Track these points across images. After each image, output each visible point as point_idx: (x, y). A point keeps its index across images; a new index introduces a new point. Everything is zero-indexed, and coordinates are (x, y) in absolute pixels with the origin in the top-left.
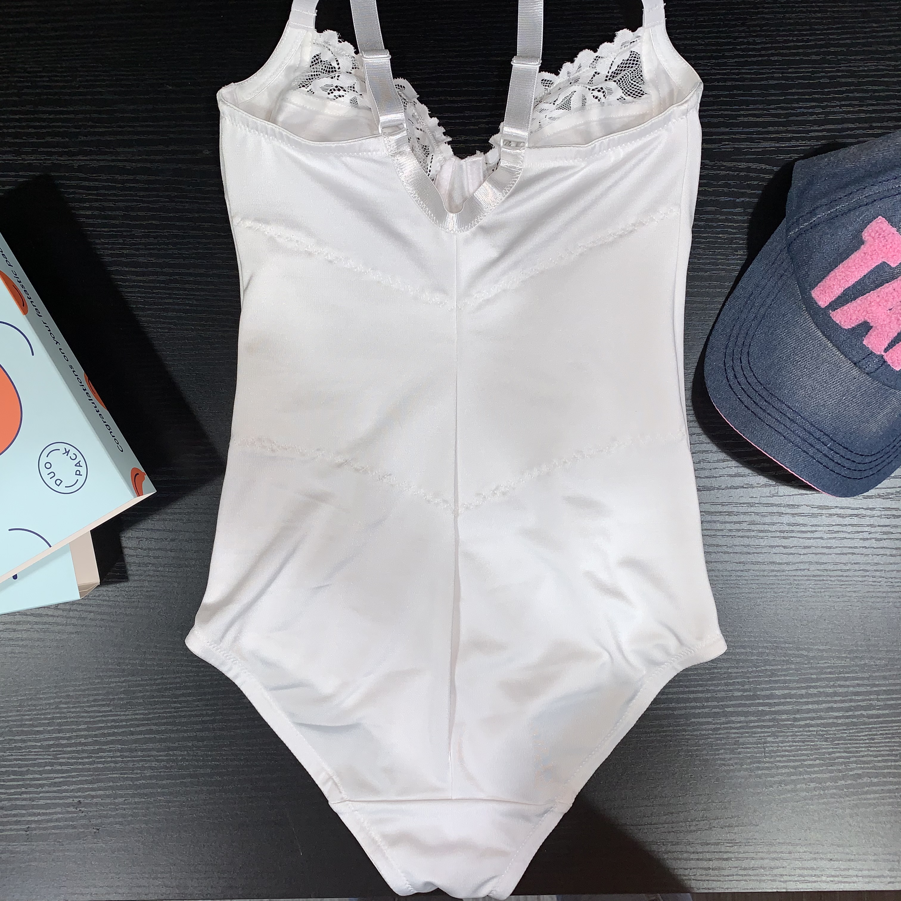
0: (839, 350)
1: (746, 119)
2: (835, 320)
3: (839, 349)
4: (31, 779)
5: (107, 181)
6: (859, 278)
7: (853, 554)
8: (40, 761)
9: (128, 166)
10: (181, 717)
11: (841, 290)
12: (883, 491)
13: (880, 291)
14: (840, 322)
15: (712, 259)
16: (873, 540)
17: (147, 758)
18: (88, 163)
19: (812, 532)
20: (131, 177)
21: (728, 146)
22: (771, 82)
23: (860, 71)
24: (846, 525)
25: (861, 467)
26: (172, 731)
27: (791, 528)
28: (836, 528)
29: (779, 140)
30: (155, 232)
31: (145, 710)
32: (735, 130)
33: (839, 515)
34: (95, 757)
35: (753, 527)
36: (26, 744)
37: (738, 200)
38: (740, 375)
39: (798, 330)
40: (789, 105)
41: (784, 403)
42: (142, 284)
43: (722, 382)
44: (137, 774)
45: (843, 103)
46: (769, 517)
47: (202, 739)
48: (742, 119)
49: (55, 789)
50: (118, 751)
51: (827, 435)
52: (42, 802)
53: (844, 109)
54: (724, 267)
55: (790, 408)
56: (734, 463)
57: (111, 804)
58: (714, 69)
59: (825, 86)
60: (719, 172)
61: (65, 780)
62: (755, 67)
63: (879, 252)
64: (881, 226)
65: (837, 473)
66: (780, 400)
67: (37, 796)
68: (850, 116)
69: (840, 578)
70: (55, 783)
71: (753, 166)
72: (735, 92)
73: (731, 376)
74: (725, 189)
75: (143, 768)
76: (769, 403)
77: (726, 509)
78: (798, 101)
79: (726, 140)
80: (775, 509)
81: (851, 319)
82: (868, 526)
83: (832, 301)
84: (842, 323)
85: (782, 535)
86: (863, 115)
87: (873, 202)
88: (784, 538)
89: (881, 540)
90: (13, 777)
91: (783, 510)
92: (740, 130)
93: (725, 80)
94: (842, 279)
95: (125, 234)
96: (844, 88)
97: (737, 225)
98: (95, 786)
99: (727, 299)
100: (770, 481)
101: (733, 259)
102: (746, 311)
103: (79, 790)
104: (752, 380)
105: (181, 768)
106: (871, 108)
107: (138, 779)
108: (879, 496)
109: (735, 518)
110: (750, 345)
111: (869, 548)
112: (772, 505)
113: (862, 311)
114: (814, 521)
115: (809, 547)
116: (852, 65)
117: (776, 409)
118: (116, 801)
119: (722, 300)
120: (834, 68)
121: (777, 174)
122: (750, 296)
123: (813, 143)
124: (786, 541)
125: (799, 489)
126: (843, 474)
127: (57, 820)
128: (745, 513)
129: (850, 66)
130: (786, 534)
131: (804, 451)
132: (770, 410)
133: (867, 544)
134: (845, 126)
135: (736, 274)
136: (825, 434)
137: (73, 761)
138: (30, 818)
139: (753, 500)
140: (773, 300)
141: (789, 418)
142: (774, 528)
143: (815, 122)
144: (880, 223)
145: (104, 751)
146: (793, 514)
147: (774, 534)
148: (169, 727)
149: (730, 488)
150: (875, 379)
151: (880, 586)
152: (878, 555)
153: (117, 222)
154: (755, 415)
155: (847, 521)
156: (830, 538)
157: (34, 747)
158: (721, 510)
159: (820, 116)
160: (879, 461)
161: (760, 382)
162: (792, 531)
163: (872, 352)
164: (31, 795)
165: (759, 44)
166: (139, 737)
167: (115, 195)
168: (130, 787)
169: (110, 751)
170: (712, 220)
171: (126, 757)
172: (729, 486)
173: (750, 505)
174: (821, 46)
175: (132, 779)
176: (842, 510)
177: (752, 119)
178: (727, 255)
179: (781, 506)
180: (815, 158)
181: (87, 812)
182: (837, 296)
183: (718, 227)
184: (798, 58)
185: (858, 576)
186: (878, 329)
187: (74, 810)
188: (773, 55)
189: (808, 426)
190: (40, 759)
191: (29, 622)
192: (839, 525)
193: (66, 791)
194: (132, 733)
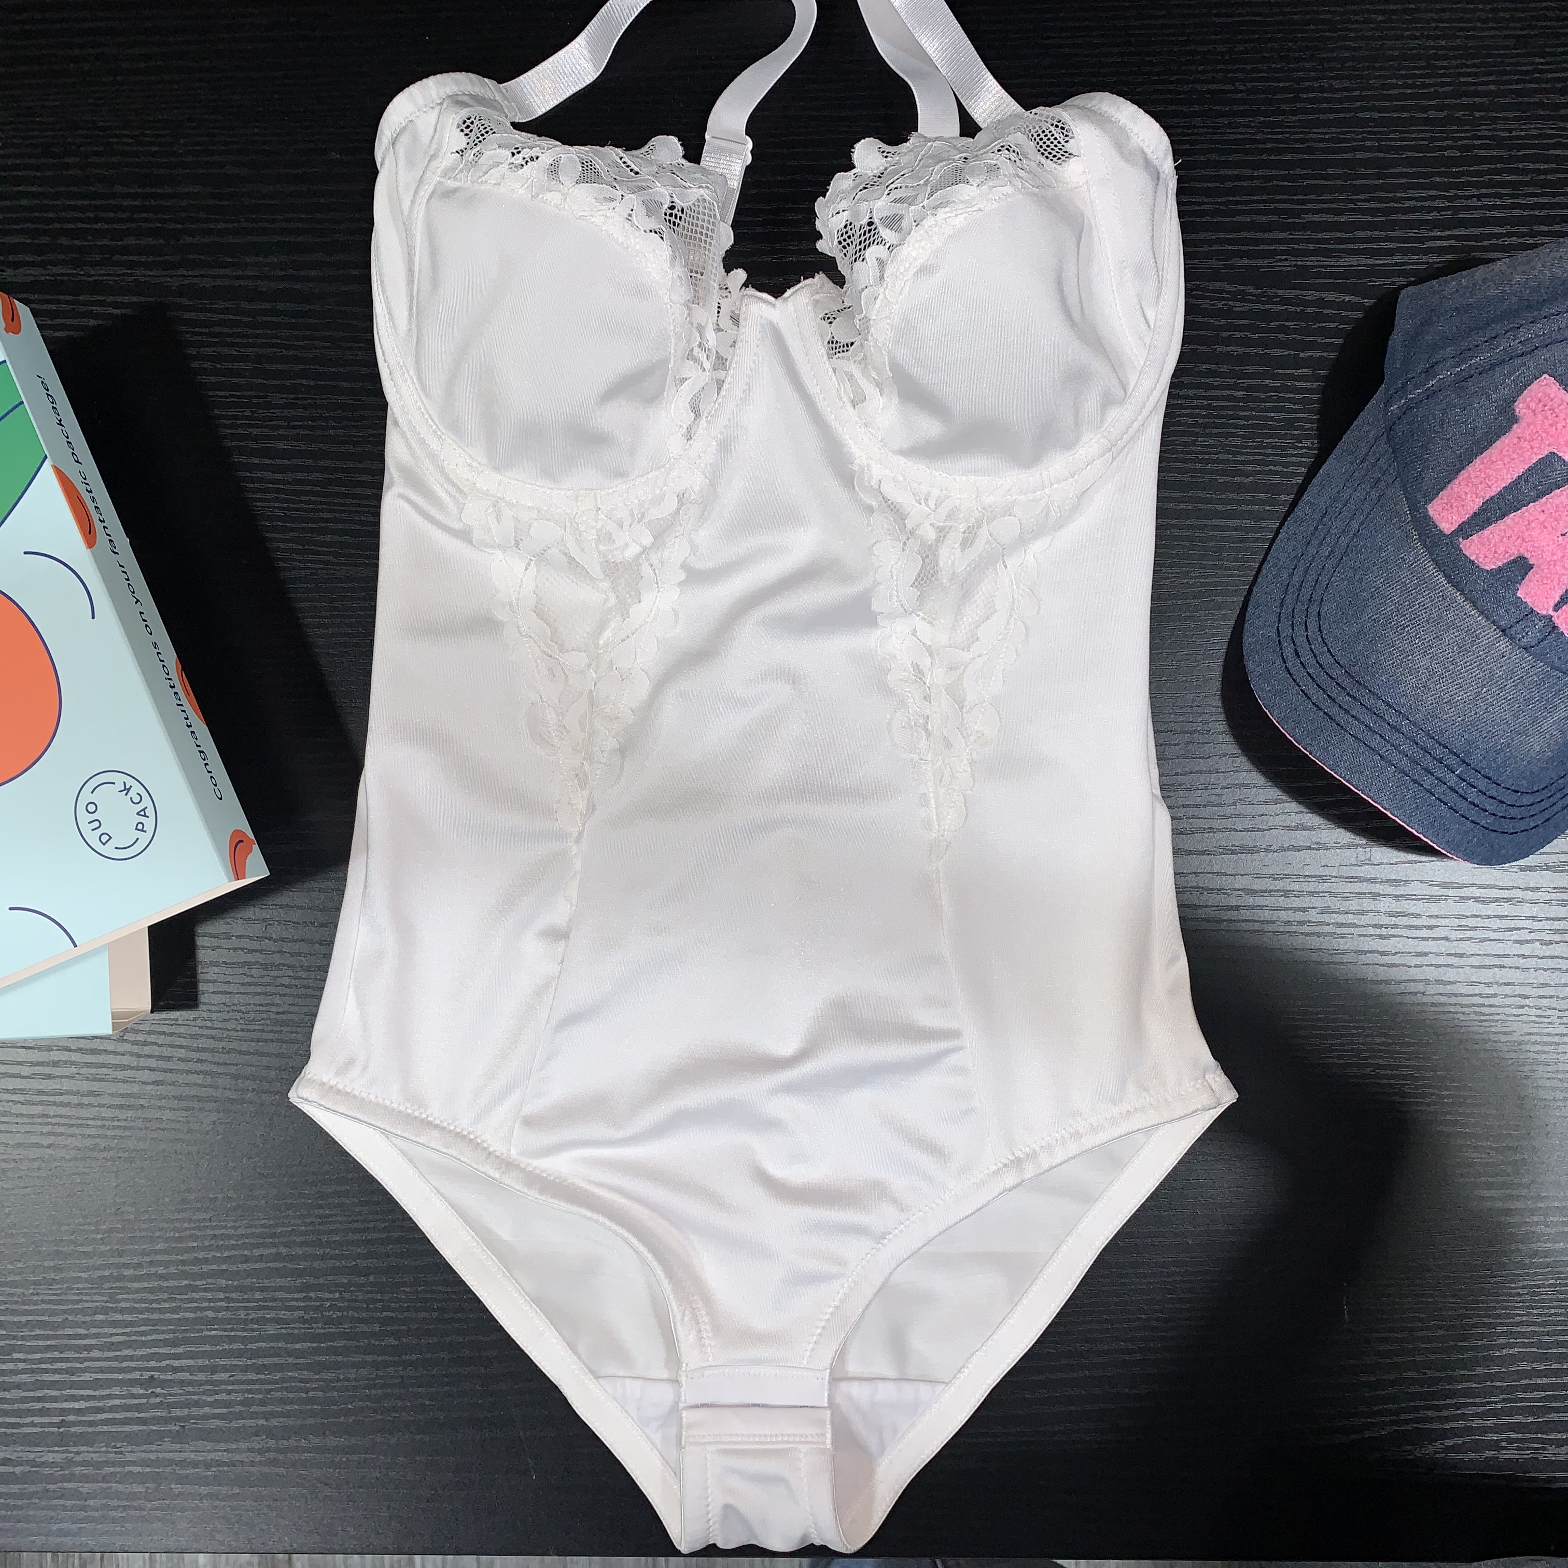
0: (1477, 608)
1: (1316, 218)
2: (1468, 555)
3: (1474, 604)
4: (70, 1337)
5: (227, 311)
6: (1510, 481)
7: (1501, 967)
8: (87, 1305)
9: (263, 285)
10: (332, 1232)
11: (1479, 502)
12: (1554, 858)
13: (1546, 503)
14: (1477, 559)
15: (1259, 454)
16: (1538, 943)
17: (271, 1304)
18: (195, 281)
19: (1430, 928)
20: (267, 306)
21: (1286, 263)
22: (1359, 155)
23: (1511, 138)
24: (1489, 917)
25: (1513, 812)
26: (316, 1257)
27: (1394, 920)
28: (1471, 922)
29: (1372, 253)
30: (305, 399)
31: (269, 1219)
32: (1298, 235)
33: (1476, 899)
34: (181, 1300)
35: (1326, 918)
36: (63, 1275)
37: (1302, 355)
38: (1304, 651)
39: (1404, 573)
40: (1391, 195)
41: (1380, 698)
42: (282, 486)
43: (1274, 663)
44: (253, 1330)
45: (1484, 191)
46: (1356, 901)
47: (366, 1272)
48: (1309, 217)
49: (111, 1354)
50: (221, 1289)
51: (1455, 754)
52: (87, 1377)
53: (1486, 201)
54: (1279, 468)
55: (1391, 707)
56: (1294, 806)
57: (207, 1382)
58: (1262, 132)
59: (1452, 162)
60: (1270, 306)
61: (127, 1338)
62: (1334, 130)
63: (1544, 435)
64: (1548, 390)
65: (1473, 822)
66: (1374, 694)
67: (79, 1365)
68: (1496, 214)
69: (1477, 1009)
70: (113, 1344)
71: (1330, 296)
72: (1298, 171)
73: (1289, 651)
74: (1280, 336)
75: (263, 1321)
76: (1354, 698)
77: (1280, 885)
78: (1405, 187)
79: (1283, 252)
80: (1365, 887)
81: (1495, 552)
82: (1528, 918)
83: (1463, 523)
84: (1481, 560)
85: (1378, 931)
86: (1517, 212)
87: (1533, 350)
88: (1381, 937)
89: (1550, 943)
90: (38, 1332)
91: (1378, 888)
92: (1308, 235)
93: (1280, 151)
94: (1481, 483)
95: (255, 401)
96: (1485, 167)
97: (1301, 396)
98: (180, 1350)
99: (1282, 524)
100: (1358, 838)
101: (1295, 455)
102: (1315, 542)
103: (152, 1357)
104: (1326, 659)
105: (329, 1322)
106: (1531, 201)
107: (253, 1340)
108: (1548, 868)
109: (1296, 902)
110: (1322, 600)
111: (1529, 957)
112: (1361, 880)
113: (1514, 538)
114: (1434, 909)
115: (1426, 954)
116: (1498, 126)
117: (1367, 708)
118: (215, 1377)
119: (1275, 524)
120: (1466, 131)
121: (1369, 311)
122: (1323, 516)
123: (1433, 258)
124: (1385, 942)
125: (1408, 852)
126: (1483, 823)
127: (112, 1409)
128: (1312, 894)
129: (1495, 130)
130: (1384, 931)
131: (1415, 782)
132: (1356, 710)
133: (1526, 949)
134: (1487, 230)
135: (1299, 480)
136: (1451, 752)
137: (143, 1305)
138: (66, 1405)
139: (1327, 871)
140: (1361, 524)
141: (1389, 724)
142: (1364, 920)
143: (1435, 224)
144: (1547, 386)
145: (195, 1289)
146: (1396, 896)
147: (1362, 931)
148: (309, 1250)
149: (1288, 849)
150: (1539, 657)
151: (1549, 1023)
152: (1545, 970)
153: (242, 381)
154: (1331, 718)
155: (1492, 909)
156: (1461, 940)
157: (78, 1280)
158: (1271, 888)
159: (1443, 213)
160: (1545, 804)
161: (1339, 663)
162: (1395, 926)
163: (1532, 611)
164: (69, 1365)
165: (1338, 90)
166: (257, 1266)
167: (238, 335)
168: (239, 1354)
169: (206, 1290)
170: (1258, 388)
171: (233, 1300)
172: (1286, 845)
173: (1322, 878)
174: (1446, 96)
175: (244, 1340)
176: (1483, 890)
177: (1325, 217)
178: (1284, 448)
179: (1376, 883)
180: (1434, 282)
181: (165, 1395)
182: (1472, 513)
183: (1269, 399)
184: (1406, 115)
185: (1509, 1006)
186: (1542, 570)
187: (142, 1391)
188: (1363, 109)
189: (1422, 738)
190: (87, 1301)
191: (73, 1063)
192: (1476, 916)
193: (131, 1358)
194: (246, 1260)
